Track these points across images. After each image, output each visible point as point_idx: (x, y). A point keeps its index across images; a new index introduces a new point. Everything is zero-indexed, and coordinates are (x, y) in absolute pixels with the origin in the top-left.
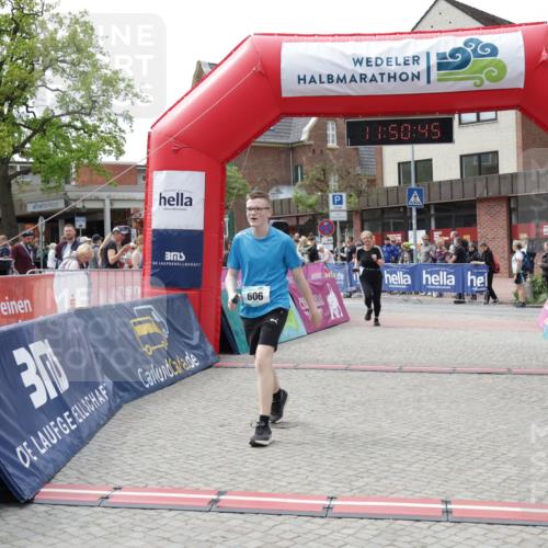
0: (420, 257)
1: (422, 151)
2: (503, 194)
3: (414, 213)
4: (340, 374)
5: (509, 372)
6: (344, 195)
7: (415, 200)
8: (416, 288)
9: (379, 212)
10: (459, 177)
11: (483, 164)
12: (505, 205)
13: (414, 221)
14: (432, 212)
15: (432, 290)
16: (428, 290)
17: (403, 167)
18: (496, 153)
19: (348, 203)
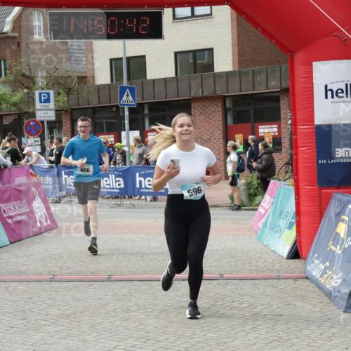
0: (134, 159)
1: (135, 47)
2: (219, 93)
3: (127, 113)
4: (44, 285)
5: (222, 277)
6: (52, 93)
7: (128, 100)
8: (129, 192)
9: (90, 112)
10: (173, 75)
11: (197, 62)
12: (220, 105)
13: (127, 122)
14: (146, 112)
15: (146, 194)
16: (142, 194)
17: (115, 63)
18: (211, 50)
19: (55, 101)
